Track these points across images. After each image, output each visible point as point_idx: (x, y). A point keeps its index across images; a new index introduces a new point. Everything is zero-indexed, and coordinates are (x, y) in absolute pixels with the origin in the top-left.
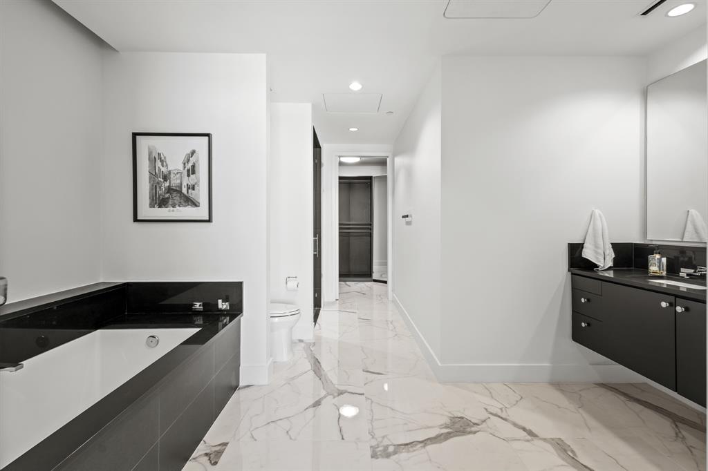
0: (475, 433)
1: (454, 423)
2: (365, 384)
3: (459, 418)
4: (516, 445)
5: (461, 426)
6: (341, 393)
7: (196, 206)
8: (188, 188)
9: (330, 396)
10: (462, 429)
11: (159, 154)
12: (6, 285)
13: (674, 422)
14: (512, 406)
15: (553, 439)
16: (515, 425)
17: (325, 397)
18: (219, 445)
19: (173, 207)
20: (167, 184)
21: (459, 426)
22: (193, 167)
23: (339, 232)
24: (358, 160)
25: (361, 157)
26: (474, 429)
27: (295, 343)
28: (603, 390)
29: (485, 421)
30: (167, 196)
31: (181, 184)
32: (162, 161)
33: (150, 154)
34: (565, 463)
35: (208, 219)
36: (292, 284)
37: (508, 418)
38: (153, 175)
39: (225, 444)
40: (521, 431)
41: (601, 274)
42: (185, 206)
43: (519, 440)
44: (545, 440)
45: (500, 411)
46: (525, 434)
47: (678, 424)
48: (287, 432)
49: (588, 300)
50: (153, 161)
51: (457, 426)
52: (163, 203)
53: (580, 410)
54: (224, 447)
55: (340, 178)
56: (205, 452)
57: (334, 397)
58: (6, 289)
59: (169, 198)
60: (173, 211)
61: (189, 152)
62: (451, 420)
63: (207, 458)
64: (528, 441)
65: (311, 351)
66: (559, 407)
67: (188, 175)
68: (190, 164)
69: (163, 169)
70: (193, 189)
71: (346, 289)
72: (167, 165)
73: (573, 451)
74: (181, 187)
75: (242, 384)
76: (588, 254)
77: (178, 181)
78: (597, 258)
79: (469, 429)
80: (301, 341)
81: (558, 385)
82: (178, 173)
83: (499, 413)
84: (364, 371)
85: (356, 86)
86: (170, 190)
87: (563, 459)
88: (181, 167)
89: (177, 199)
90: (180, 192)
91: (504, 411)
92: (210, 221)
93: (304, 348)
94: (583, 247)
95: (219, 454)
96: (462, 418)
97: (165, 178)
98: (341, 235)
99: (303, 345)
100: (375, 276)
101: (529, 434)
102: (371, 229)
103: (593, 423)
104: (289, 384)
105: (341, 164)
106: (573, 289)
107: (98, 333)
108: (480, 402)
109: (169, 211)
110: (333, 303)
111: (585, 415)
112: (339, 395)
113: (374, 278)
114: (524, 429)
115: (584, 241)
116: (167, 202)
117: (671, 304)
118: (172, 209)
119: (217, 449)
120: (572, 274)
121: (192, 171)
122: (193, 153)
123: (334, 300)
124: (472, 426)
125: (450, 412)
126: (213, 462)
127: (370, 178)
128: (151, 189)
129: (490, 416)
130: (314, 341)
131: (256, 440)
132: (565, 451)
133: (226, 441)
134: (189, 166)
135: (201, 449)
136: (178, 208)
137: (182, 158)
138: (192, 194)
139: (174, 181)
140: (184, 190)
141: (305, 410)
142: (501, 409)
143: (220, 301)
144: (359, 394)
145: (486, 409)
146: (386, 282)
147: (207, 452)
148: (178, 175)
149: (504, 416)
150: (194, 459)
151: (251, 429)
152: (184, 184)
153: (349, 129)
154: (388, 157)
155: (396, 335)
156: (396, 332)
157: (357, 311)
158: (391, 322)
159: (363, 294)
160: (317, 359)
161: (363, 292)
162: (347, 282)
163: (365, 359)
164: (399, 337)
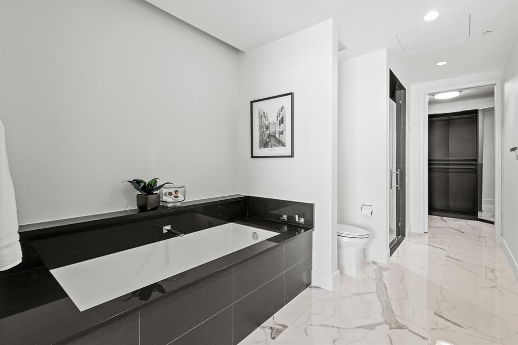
6: (401, 327)
7: (284, 146)
8: (280, 134)
9: (385, 325)
11: (264, 113)
12: (185, 191)
17: (380, 324)
18: (282, 325)
19: (271, 147)
20: (268, 132)
22: (282, 118)
24: (456, 94)
27: (369, 263)
30: (268, 140)
31: (276, 131)
32: (265, 117)
33: (259, 113)
35: (291, 155)
36: (367, 211)
38: (261, 127)
39: (286, 327)
42: (278, 147)
48: (334, 341)
50: (261, 117)
52: (265, 145)
54: (284, 329)
55: (431, 116)
56: (271, 326)
57: (390, 328)
58: (185, 193)
59: (269, 141)
60: (271, 150)
61: (280, 108)
63: (270, 331)
65: (382, 275)
67: (280, 125)
68: (281, 117)
69: (266, 122)
70: (282, 134)
72: (268, 119)
74: (275, 134)
75: (313, 284)
77: (274, 130)
80: (374, 263)
82: (274, 124)
84: (435, 313)
85: (431, 16)
86: (270, 136)
88: (275, 119)
89: (273, 141)
90: (275, 137)
92: (292, 156)
93: (375, 270)
95: (279, 332)
97: (267, 128)
99: (375, 267)
102: (476, 165)
104: (351, 298)
105: (432, 102)
107: (231, 225)
109: (269, 150)
110: (419, 235)
112: (396, 328)
113: (479, 217)
116: (268, 144)
118: (270, 148)
119: (280, 327)
121: (282, 122)
122: (282, 108)
123: (423, 233)
126: (272, 336)
127: (475, 112)
128: (260, 136)
130: (386, 266)
131: (307, 335)
133: (287, 325)
134: (280, 118)
135: (269, 323)
136: (274, 148)
137: (276, 113)
138: (282, 138)
139: (272, 130)
140: (277, 136)
141: (357, 328)
143: (297, 216)
144: (421, 337)
146: (493, 223)
147: (273, 326)
148: (274, 125)
150: (263, 327)
151: (307, 324)
152: (277, 131)
153: (436, 64)
154: (495, 85)
155: (495, 286)
156: (497, 283)
157: (447, 248)
158: (492, 271)
159: (461, 232)
160: (385, 284)
161: (461, 230)
162: (443, 218)
163: (441, 301)
164: (500, 290)
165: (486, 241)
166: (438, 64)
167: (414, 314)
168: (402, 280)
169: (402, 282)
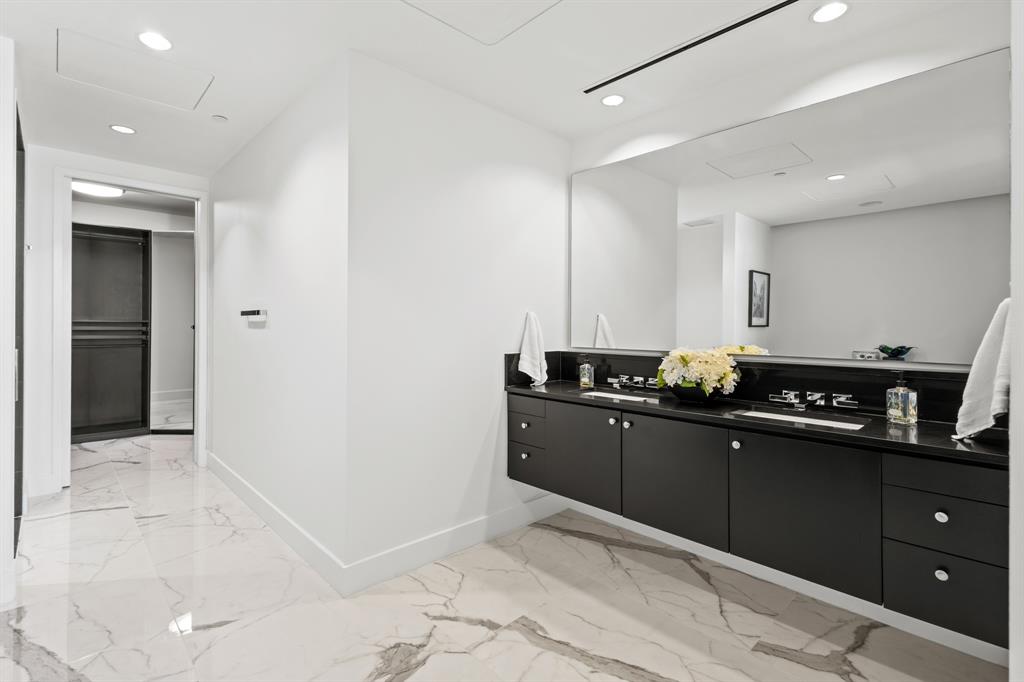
0: (424, 662)
1: (388, 661)
2: (194, 661)
3: (394, 647)
4: (482, 653)
5: (401, 661)
10: (404, 666)
13: (605, 546)
14: (456, 595)
15: (516, 622)
16: (470, 622)
21: (398, 663)
23: (73, 340)
24: (117, 193)
25: (125, 188)
26: (420, 657)
28: (538, 532)
29: (430, 635)
34: (539, 650)
37: (458, 615)
40: (479, 627)
41: (537, 390)
43: (482, 643)
44: (509, 627)
45: (444, 608)
46: (485, 630)
47: (610, 547)
49: (529, 425)
51: (395, 664)
53: (528, 567)
55: (76, 226)
62: (383, 658)
64: (492, 638)
65: (17, 632)
66: (507, 572)
71: (86, 459)
73: (541, 628)
76: (525, 367)
78: (535, 372)
79: (414, 661)
81: (495, 542)
83: (446, 613)
85: (155, 41)
87: (537, 645)
91: (450, 607)
94: (519, 359)
96: (397, 646)
98: (76, 345)
100: (155, 422)
101: (489, 628)
102: (147, 333)
103: (545, 578)
105: (77, 197)
106: (510, 412)
108: (415, 605)
110: (55, 498)
111: (536, 572)
113: (152, 428)
114: (482, 623)
115: (520, 350)
117: (617, 420)
120: (509, 393)
123: (60, 489)
124: (418, 653)
125: (376, 645)
127: (146, 234)
129: (435, 622)
132: (534, 631)
142: (445, 605)
145: (426, 614)
146: (189, 432)
149: (452, 615)
153: (111, 126)
154: (198, 200)
155: (235, 532)
156: (233, 526)
157: (127, 503)
158: (217, 510)
159: (135, 463)
160: (42, 648)
161: (132, 460)
162: (83, 444)
163: (178, 603)
164: (242, 534)
165: (182, 466)
166: (115, 128)
167: (148, 661)
168: (78, 613)
169: (80, 617)
